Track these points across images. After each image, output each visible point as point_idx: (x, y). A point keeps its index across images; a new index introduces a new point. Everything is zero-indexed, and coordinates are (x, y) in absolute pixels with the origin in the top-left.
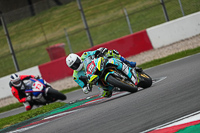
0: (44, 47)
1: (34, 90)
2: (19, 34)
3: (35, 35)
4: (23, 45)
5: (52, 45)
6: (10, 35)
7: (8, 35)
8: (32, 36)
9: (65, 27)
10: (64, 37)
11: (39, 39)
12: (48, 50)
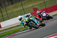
0: (32, 8)
1: (43, 16)
2: (25, 4)
3: (29, 4)
4: (26, 7)
5: (34, 7)
6: (23, 4)
7: (22, 4)
8: (29, 5)
9: (38, 2)
10: (38, 5)
11: (31, 5)
12: (33, 8)
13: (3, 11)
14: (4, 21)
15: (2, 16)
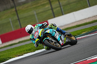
13: (53, 1)
14: (54, 17)
15: (52, 9)
